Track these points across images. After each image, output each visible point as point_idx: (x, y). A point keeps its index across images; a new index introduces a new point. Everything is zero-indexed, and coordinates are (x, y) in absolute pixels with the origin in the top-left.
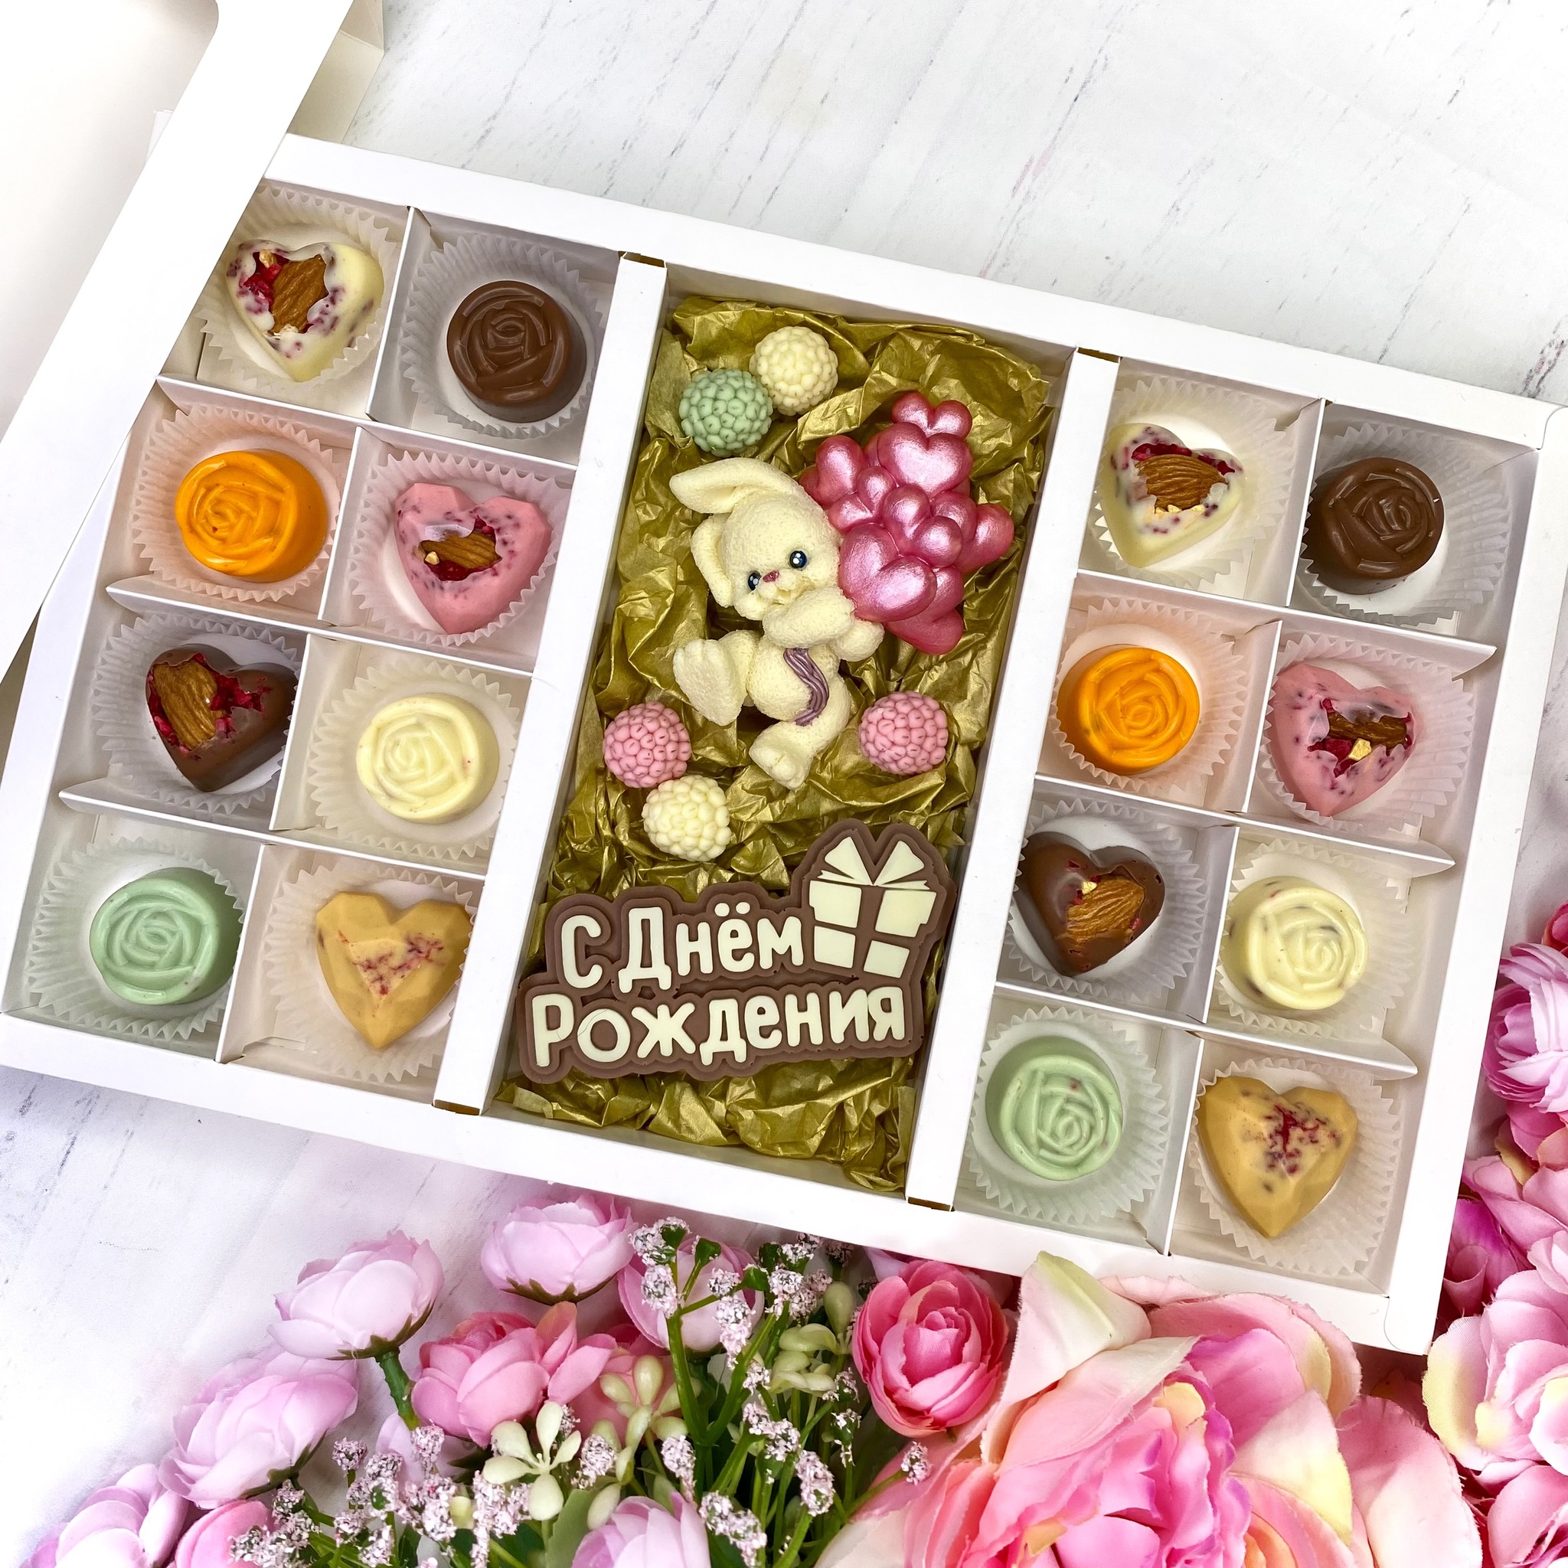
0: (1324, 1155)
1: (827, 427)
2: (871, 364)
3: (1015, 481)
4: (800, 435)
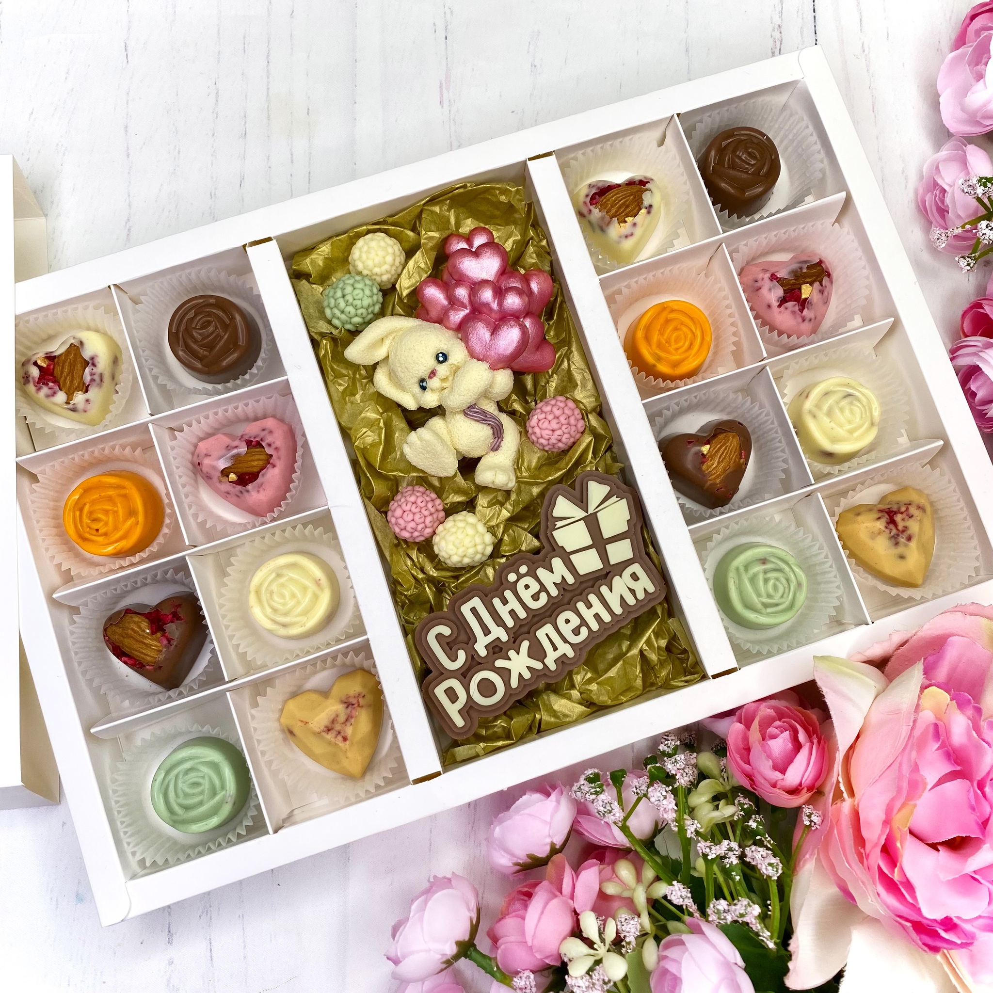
0: (921, 521)
1: (414, 281)
2: (419, 234)
3: (535, 252)
4: (402, 294)
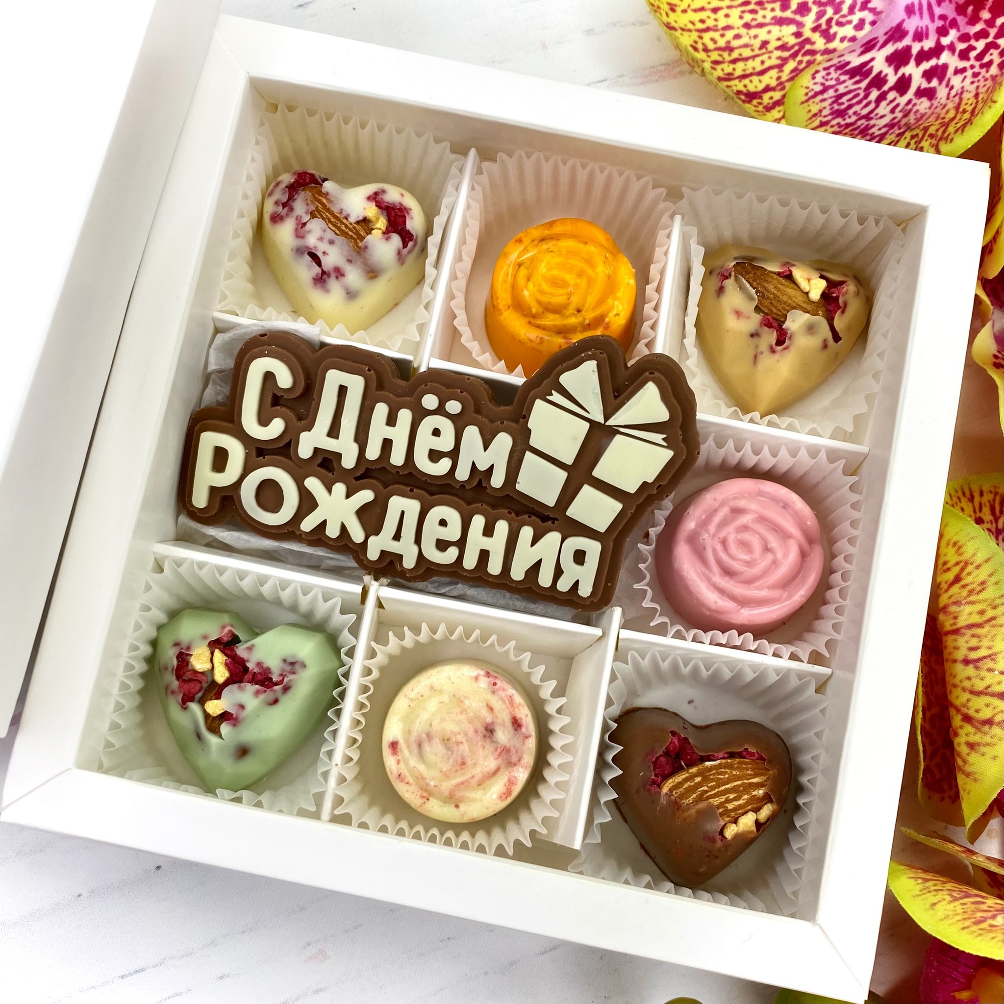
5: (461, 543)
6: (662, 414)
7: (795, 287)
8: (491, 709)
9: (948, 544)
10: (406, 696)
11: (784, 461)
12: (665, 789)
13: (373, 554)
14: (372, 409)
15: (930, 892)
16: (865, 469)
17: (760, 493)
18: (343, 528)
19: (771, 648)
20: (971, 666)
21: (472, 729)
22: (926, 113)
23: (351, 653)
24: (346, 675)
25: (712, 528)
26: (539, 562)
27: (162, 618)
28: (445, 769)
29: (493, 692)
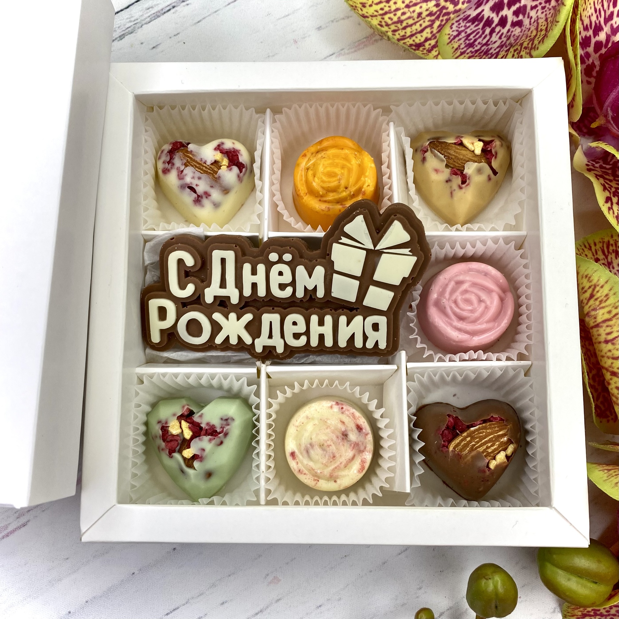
5: (307, 333)
6: (405, 237)
7: (466, 149)
8: (343, 423)
9: (582, 277)
10: (294, 425)
11: (480, 249)
12: (451, 448)
13: (259, 349)
14: (242, 268)
15: (613, 476)
16: (526, 244)
17: (470, 270)
18: (239, 338)
19: (494, 356)
20: (610, 344)
21: (335, 436)
22: (519, 35)
23: (258, 407)
24: (258, 420)
25: (447, 295)
26: (353, 335)
27: (148, 409)
28: (324, 462)
29: (343, 413)
